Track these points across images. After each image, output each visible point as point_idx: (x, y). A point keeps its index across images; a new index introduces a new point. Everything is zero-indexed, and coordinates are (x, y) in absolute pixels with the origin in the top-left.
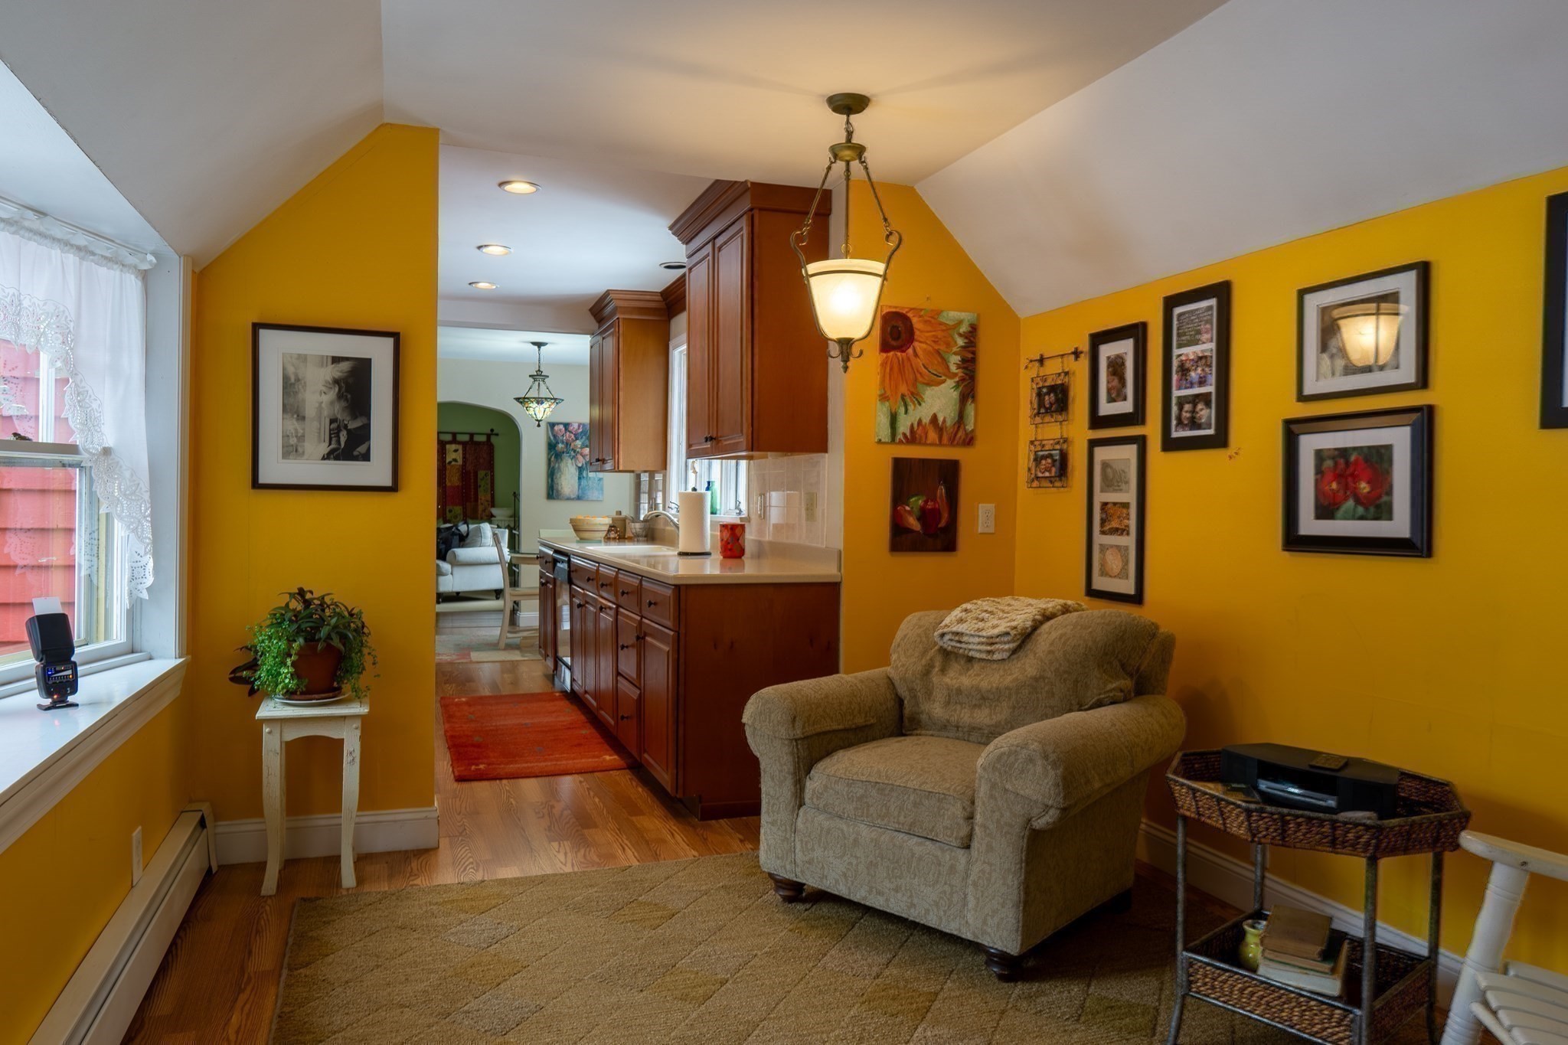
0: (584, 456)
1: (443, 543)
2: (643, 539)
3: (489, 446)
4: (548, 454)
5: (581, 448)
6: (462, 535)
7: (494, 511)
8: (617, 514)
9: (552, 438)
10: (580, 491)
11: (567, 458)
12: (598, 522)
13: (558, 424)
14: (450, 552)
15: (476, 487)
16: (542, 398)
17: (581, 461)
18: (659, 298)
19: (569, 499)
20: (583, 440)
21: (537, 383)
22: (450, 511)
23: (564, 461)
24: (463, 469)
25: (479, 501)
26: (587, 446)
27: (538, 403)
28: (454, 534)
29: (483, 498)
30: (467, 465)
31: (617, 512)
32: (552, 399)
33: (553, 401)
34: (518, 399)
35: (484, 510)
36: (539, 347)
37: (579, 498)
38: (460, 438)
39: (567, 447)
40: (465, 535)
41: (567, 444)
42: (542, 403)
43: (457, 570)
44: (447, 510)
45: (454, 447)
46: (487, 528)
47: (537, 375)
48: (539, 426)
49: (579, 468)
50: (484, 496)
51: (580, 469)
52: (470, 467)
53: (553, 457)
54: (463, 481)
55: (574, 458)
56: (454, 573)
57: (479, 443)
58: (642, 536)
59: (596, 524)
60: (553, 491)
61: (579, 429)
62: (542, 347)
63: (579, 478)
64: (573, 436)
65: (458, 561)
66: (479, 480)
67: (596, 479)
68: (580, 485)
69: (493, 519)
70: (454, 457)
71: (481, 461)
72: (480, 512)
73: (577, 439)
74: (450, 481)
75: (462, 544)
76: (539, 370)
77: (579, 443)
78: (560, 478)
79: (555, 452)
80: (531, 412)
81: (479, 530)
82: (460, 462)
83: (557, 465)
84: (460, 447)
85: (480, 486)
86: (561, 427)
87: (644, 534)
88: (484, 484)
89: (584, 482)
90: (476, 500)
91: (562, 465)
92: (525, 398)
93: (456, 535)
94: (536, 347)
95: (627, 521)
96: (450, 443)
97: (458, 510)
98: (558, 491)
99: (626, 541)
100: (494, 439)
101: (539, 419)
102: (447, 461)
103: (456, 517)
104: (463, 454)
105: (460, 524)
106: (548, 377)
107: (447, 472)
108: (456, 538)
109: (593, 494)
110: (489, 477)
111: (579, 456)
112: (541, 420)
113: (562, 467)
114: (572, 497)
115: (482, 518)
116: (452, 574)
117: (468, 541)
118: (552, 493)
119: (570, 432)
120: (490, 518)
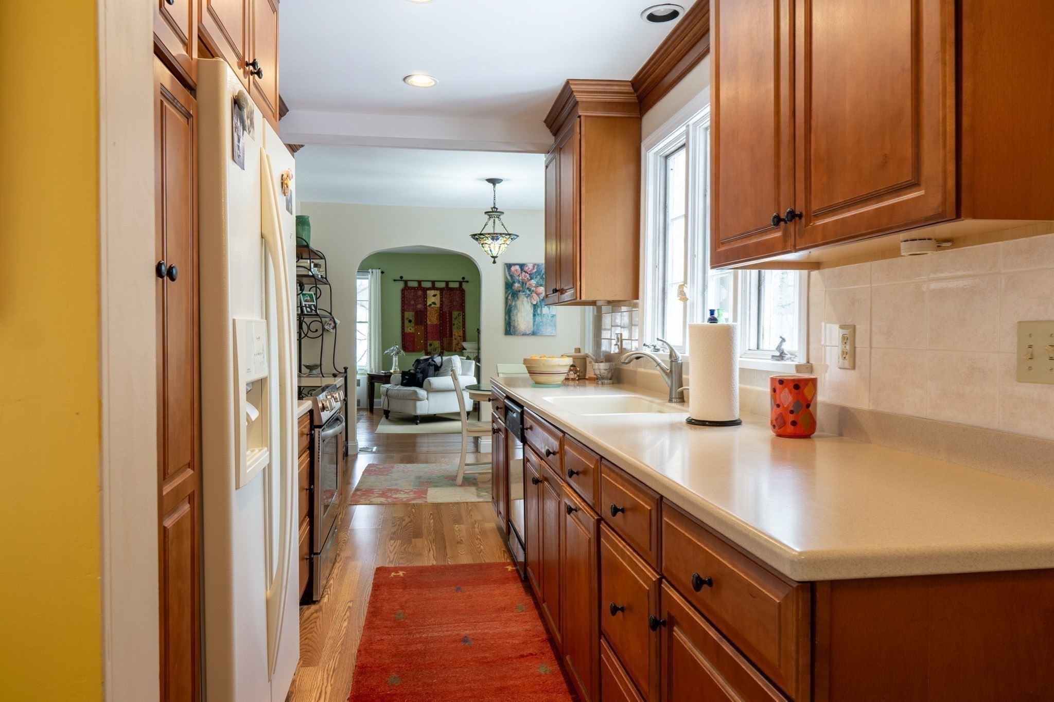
0: (538, 294)
1: (421, 373)
2: (609, 381)
3: (461, 290)
4: (506, 292)
5: (536, 287)
6: (437, 366)
7: (465, 345)
8: (575, 352)
9: (509, 278)
10: (535, 327)
11: (522, 296)
12: (557, 364)
13: (515, 265)
14: (426, 380)
15: (451, 325)
16: (497, 234)
17: (535, 299)
18: (631, 89)
19: (524, 334)
20: (537, 280)
21: (492, 220)
22: (431, 345)
23: (520, 299)
24: (440, 310)
25: (453, 336)
26: (541, 285)
27: (493, 239)
28: (430, 365)
29: (456, 334)
30: (444, 307)
31: (576, 349)
32: (506, 234)
33: (508, 237)
34: (474, 236)
35: (457, 344)
36: (494, 185)
37: (534, 334)
38: (438, 285)
39: (522, 286)
40: (439, 365)
41: (523, 283)
42: (497, 239)
43: (432, 396)
44: (428, 344)
45: (432, 292)
46: (457, 360)
47: (493, 212)
48: (494, 262)
49: (534, 305)
50: (457, 333)
51: (535, 307)
52: (446, 309)
53: (510, 295)
54: (440, 320)
55: (528, 296)
56: (429, 398)
57: (453, 289)
58: (607, 379)
59: (554, 366)
60: (510, 327)
61: (533, 269)
62: (497, 185)
63: (534, 315)
64: (528, 275)
65: (432, 389)
66: (453, 319)
67: (550, 316)
68: (534, 321)
69: (464, 351)
70: (433, 301)
71: (455, 303)
72: (454, 346)
73: (532, 279)
74: (430, 320)
75: (436, 373)
76: (494, 207)
77: (533, 282)
78: (517, 315)
79: (512, 291)
80: (487, 248)
81: (450, 360)
82: (438, 305)
83: (514, 303)
84: (438, 292)
85: (454, 324)
86: (518, 267)
87: (609, 375)
88: (457, 322)
89: (538, 319)
90: (451, 336)
91: (519, 303)
92: (481, 234)
93: (432, 365)
94: (491, 185)
95: (588, 360)
96: (429, 289)
97: (437, 344)
98: (514, 327)
99: (587, 382)
100: (465, 286)
101: (495, 255)
102: (428, 304)
103: (435, 350)
104: (441, 298)
105: (436, 356)
106: (503, 213)
107: (428, 313)
108: (432, 368)
109: (546, 330)
110: (461, 317)
111: (534, 295)
112: (496, 257)
113: (518, 305)
114: (528, 333)
115: (455, 351)
116: (427, 399)
117: (442, 370)
118: (510, 329)
119: (526, 272)
120: (461, 351)
